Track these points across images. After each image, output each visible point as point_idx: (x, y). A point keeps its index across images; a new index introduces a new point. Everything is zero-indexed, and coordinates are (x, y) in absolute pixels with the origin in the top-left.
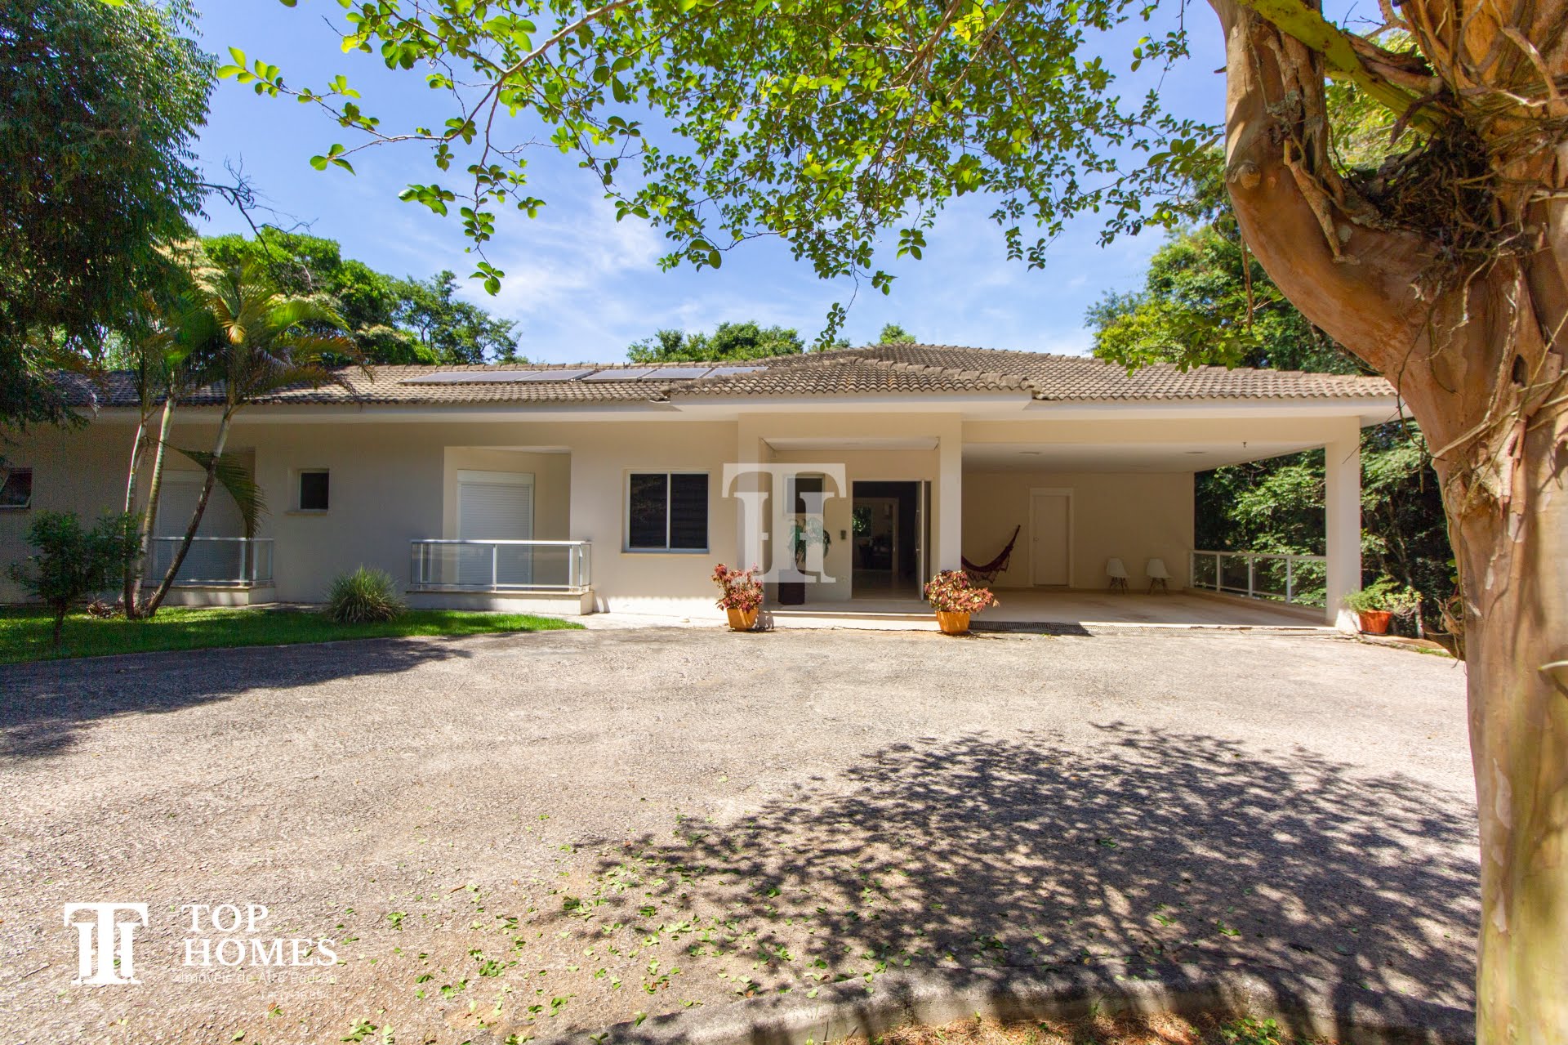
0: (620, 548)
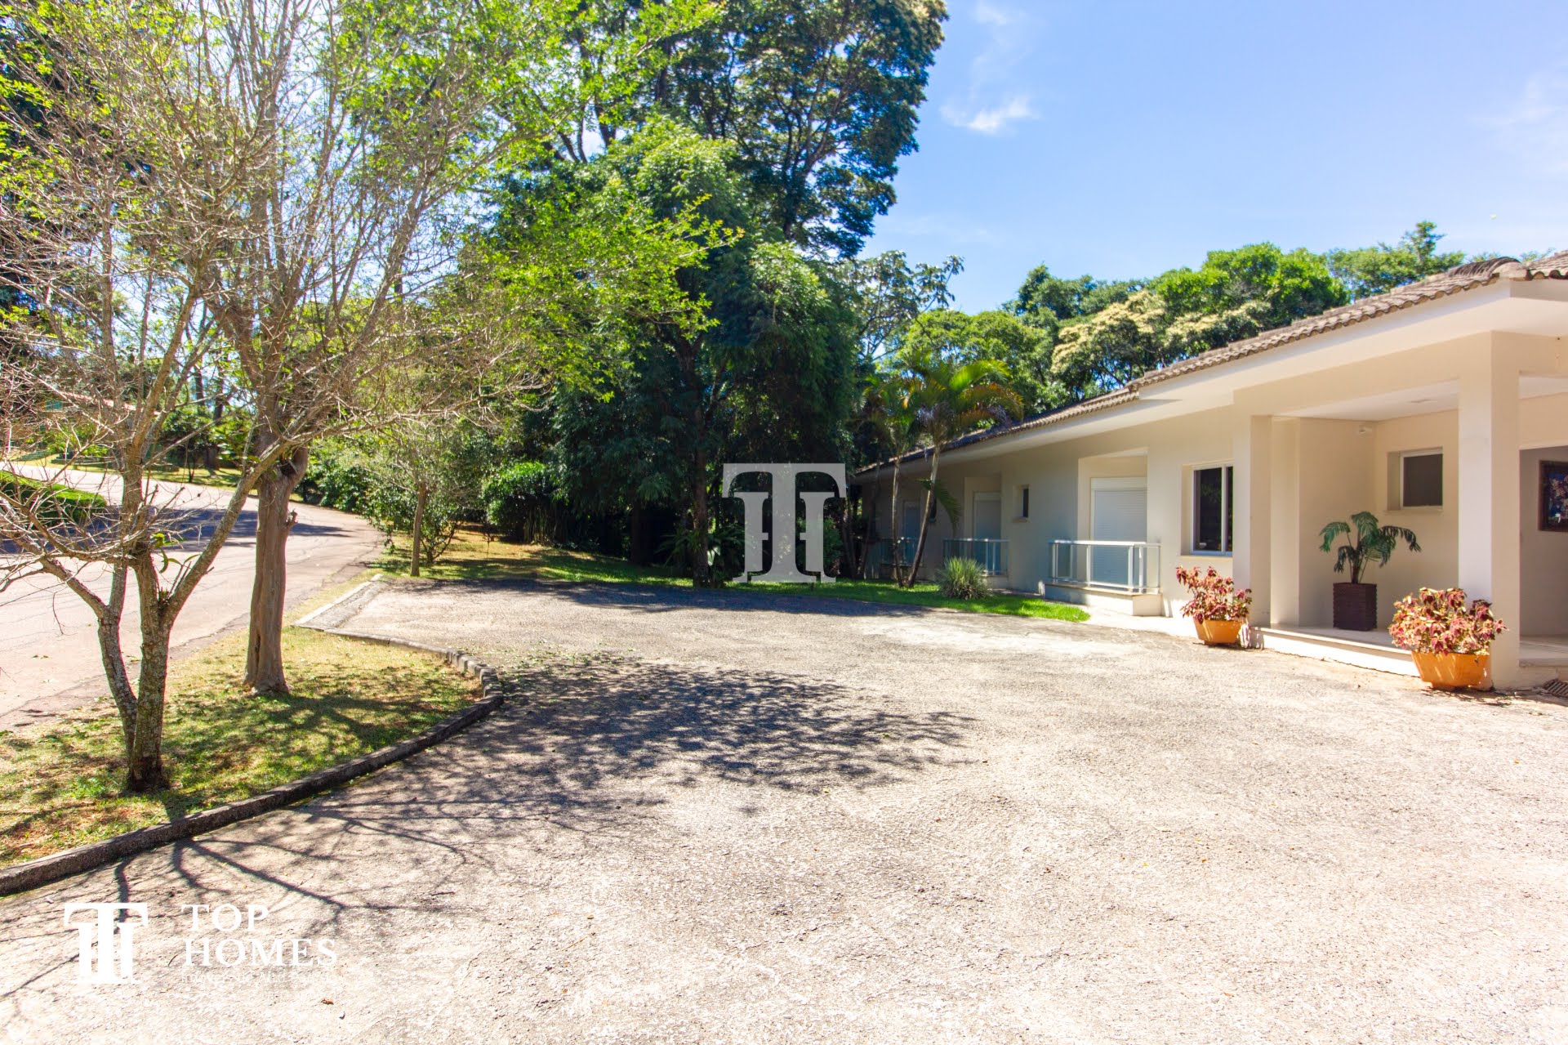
0: (1179, 550)
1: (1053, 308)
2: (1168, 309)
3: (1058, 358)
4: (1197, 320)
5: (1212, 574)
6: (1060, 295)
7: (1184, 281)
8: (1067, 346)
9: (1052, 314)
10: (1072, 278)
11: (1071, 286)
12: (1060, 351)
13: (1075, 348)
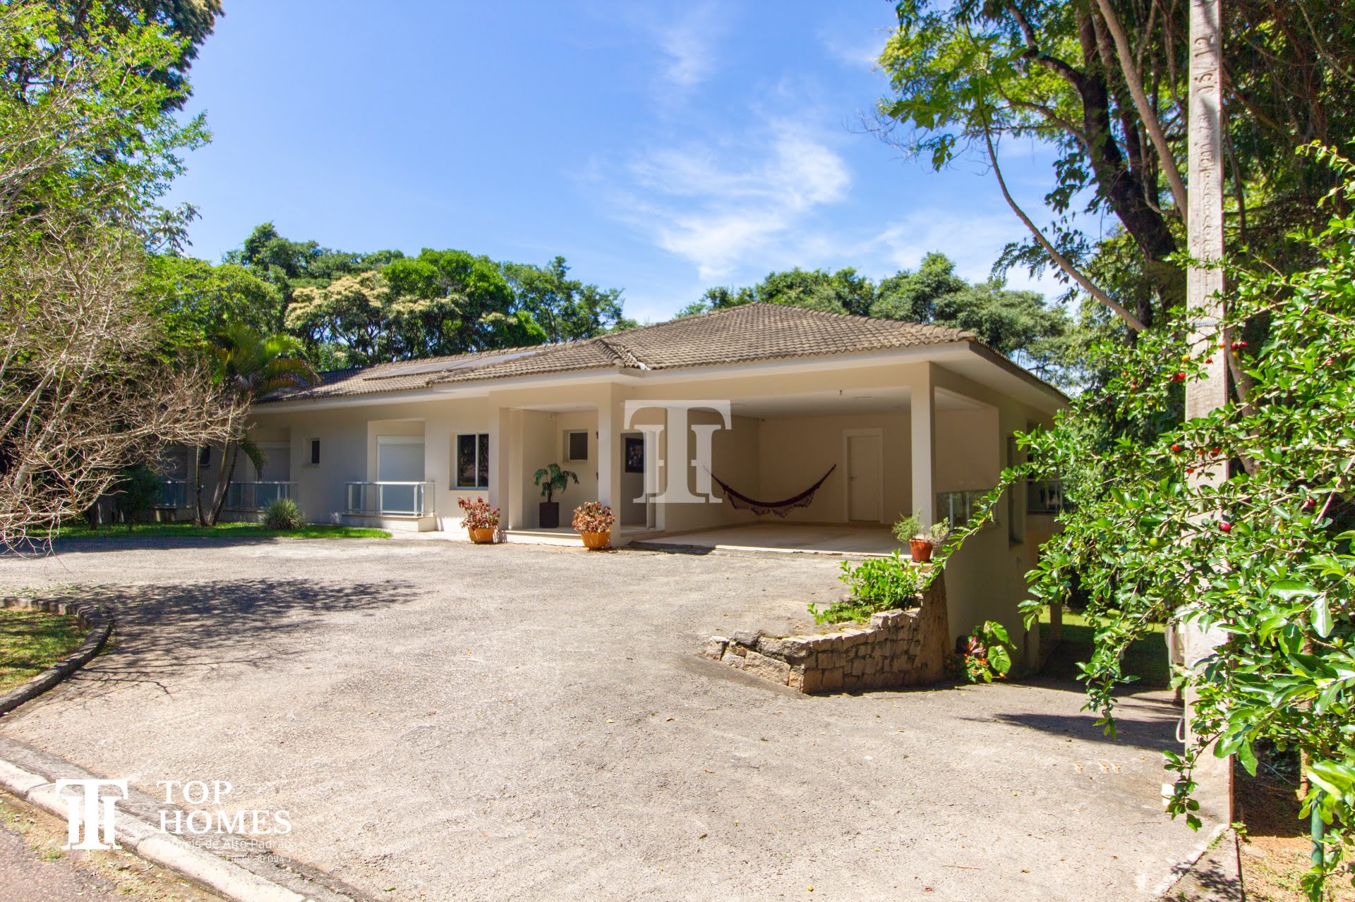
0: (448, 486)
1: (282, 266)
2: (392, 288)
3: (294, 315)
4: (415, 302)
5: (480, 501)
6: (288, 254)
7: (405, 268)
8: (302, 305)
9: (282, 273)
10: (300, 241)
11: (299, 248)
12: (295, 309)
13: (310, 309)
